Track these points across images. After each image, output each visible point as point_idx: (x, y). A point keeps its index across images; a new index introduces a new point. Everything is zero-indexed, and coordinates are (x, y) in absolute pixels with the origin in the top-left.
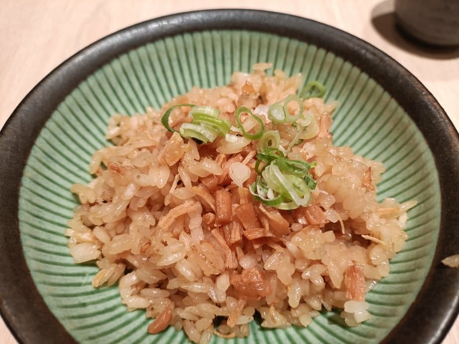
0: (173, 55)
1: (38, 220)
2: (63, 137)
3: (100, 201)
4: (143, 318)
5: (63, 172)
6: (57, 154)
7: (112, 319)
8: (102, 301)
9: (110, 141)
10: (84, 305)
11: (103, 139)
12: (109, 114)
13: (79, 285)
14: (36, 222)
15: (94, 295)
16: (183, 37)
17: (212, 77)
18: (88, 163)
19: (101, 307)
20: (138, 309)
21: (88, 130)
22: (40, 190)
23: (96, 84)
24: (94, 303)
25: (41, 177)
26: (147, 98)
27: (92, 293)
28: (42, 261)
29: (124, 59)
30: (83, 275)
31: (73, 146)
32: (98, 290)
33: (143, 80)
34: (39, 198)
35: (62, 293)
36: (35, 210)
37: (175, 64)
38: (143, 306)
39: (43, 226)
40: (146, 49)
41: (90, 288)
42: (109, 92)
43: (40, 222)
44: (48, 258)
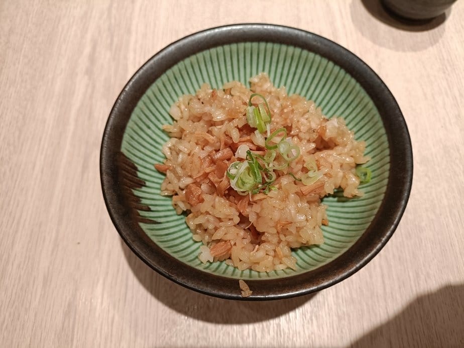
0: (327, 74)
1: (175, 80)
2: (228, 59)
3: (201, 100)
4: (162, 160)
5: (211, 74)
6: (217, 64)
7: (151, 145)
8: (158, 136)
9: (250, 83)
10: (149, 128)
11: (248, 79)
12: (263, 70)
13: (159, 120)
14: (173, 80)
15: (158, 131)
16: (340, 69)
17: (335, 108)
18: (228, 81)
19: (154, 136)
20: (165, 155)
21: (245, 67)
22: (190, 70)
23: (271, 49)
24: (154, 132)
25: (197, 66)
26: (292, 82)
27: (159, 129)
28: (155, 96)
29: (298, 51)
30: (166, 119)
31: (229, 68)
32: (163, 131)
33: (299, 71)
34: (186, 73)
35: (147, 114)
36: (178, 76)
37: (324, 80)
38: (167, 157)
39: (174, 85)
40: (315, 56)
41: (161, 126)
42: (275, 59)
43: (174, 82)
44: (160, 97)
